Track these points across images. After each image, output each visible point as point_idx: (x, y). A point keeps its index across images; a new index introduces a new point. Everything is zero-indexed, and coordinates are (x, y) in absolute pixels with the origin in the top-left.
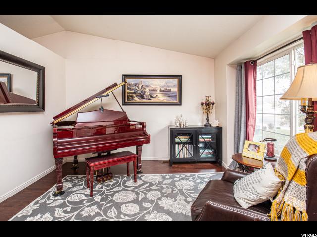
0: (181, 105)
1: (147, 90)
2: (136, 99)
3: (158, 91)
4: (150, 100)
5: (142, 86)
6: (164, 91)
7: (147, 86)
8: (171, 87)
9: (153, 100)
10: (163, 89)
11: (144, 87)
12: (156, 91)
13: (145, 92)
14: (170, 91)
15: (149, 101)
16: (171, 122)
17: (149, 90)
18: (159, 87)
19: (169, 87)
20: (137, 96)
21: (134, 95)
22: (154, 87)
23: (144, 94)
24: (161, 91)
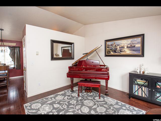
1: (118, 47)
2: (112, 53)
3: (126, 47)
4: (120, 53)
5: (115, 45)
6: (129, 47)
7: (118, 45)
8: (135, 43)
9: (122, 53)
10: (129, 46)
11: (116, 45)
12: (124, 47)
13: (117, 49)
14: (134, 46)
15: (119, 54)
16: (135, 69)
17: (120, 47)
18: (126, 45)
19: (133, 44)
20: (112, 51)
21: (111, 51)
22: (122, 45)
23: (116, 50)
24: (127, 47)
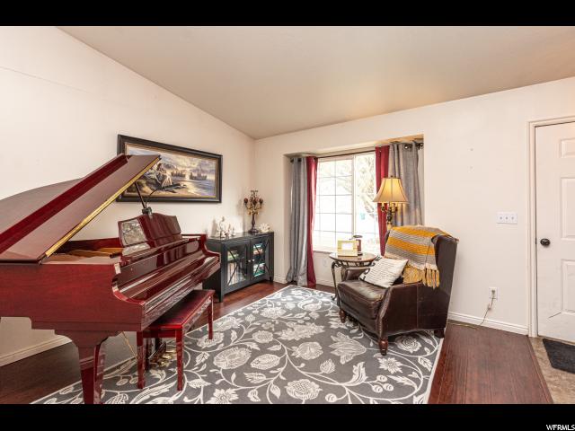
0: (220, 202)
1: (168, 173)
2: (147, 190)
3: (187, 178)
4: (174, 192)
5: (160, 165)
6: (195, 178)
7: (168, 167)
8: (207, 172)
9: (179, 193)
10: (195, 175)
11: (162, 166)
12: (184, 176)
13: (164, 177)
14: (205, 178)
15: (171, 194)
17: (172, 174)
18: (188, 170)
19: (203, 171)
20: (148, 184)
21: (143, 182)
22: (180, 169)
23: (162, 181)
24: (191, 177)
